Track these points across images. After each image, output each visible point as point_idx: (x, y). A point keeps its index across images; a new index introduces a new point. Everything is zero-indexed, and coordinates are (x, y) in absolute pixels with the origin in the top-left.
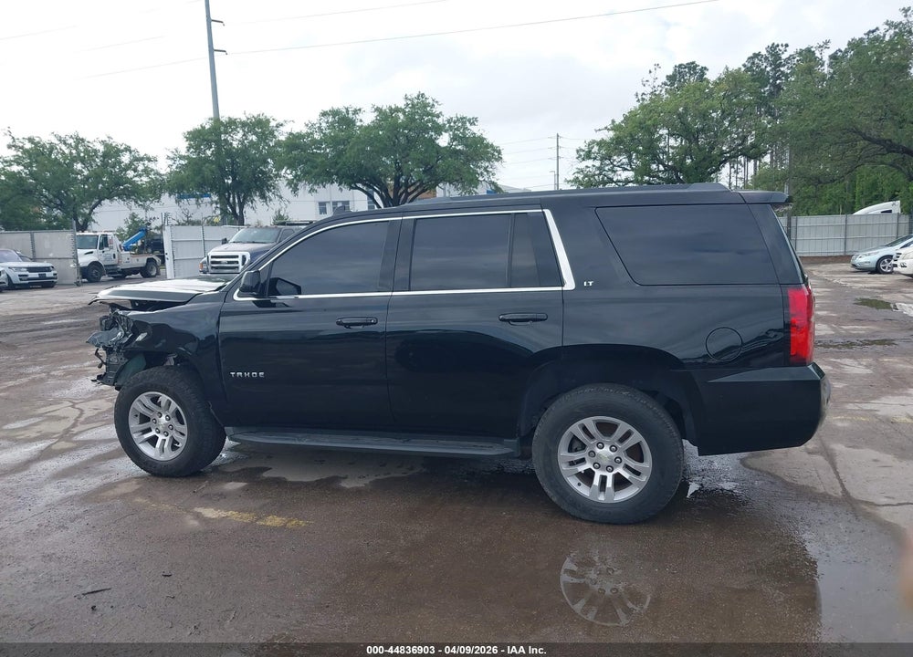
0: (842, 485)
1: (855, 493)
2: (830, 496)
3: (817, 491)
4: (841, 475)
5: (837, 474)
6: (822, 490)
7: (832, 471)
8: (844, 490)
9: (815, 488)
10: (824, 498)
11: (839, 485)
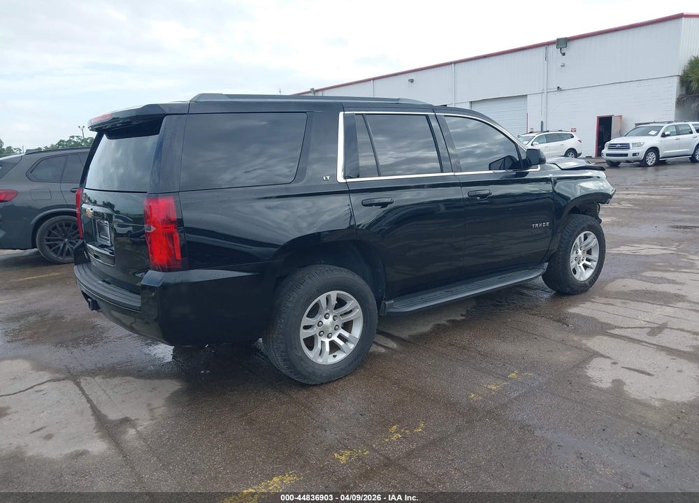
0: (81, 389)
1: (70, 385)
2: (89, 376)
3: (102, 376)
4: (84, 400)
5: (89, 401)
6: (97, 378)
7: (95, 402)
8: (78, 384)
9: (103, 378)
10: (93, 373)
11: (85, 388)
